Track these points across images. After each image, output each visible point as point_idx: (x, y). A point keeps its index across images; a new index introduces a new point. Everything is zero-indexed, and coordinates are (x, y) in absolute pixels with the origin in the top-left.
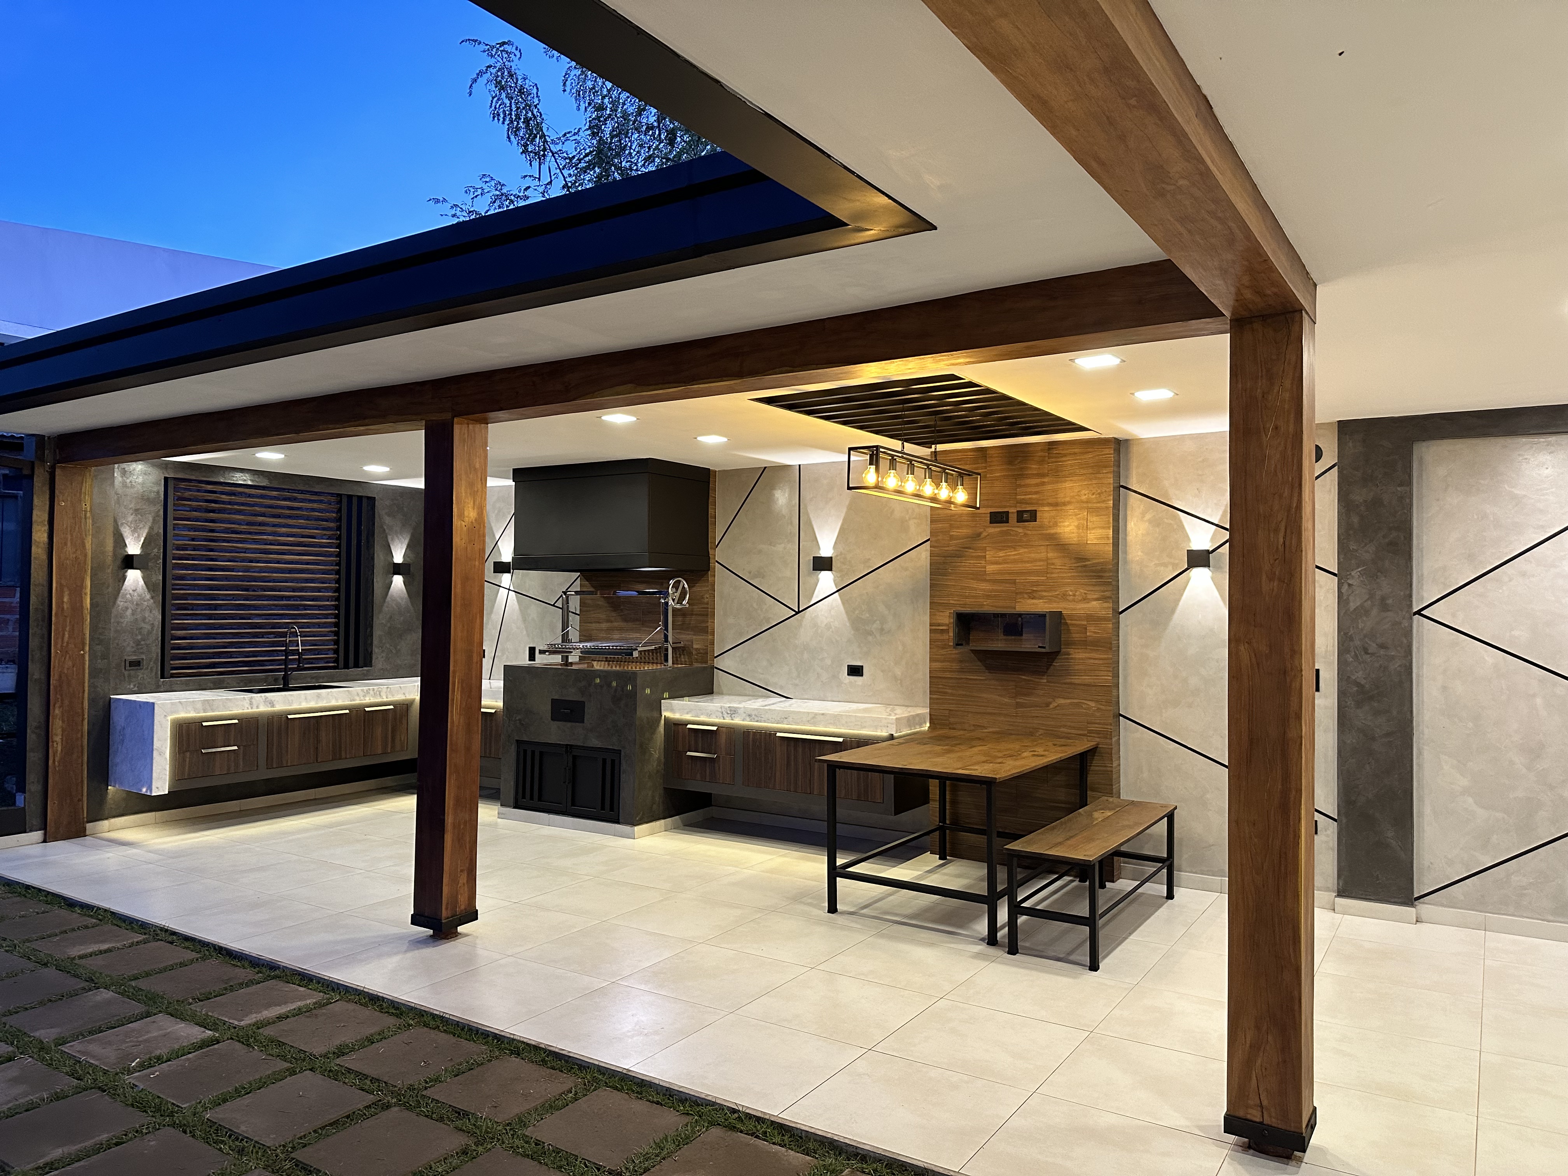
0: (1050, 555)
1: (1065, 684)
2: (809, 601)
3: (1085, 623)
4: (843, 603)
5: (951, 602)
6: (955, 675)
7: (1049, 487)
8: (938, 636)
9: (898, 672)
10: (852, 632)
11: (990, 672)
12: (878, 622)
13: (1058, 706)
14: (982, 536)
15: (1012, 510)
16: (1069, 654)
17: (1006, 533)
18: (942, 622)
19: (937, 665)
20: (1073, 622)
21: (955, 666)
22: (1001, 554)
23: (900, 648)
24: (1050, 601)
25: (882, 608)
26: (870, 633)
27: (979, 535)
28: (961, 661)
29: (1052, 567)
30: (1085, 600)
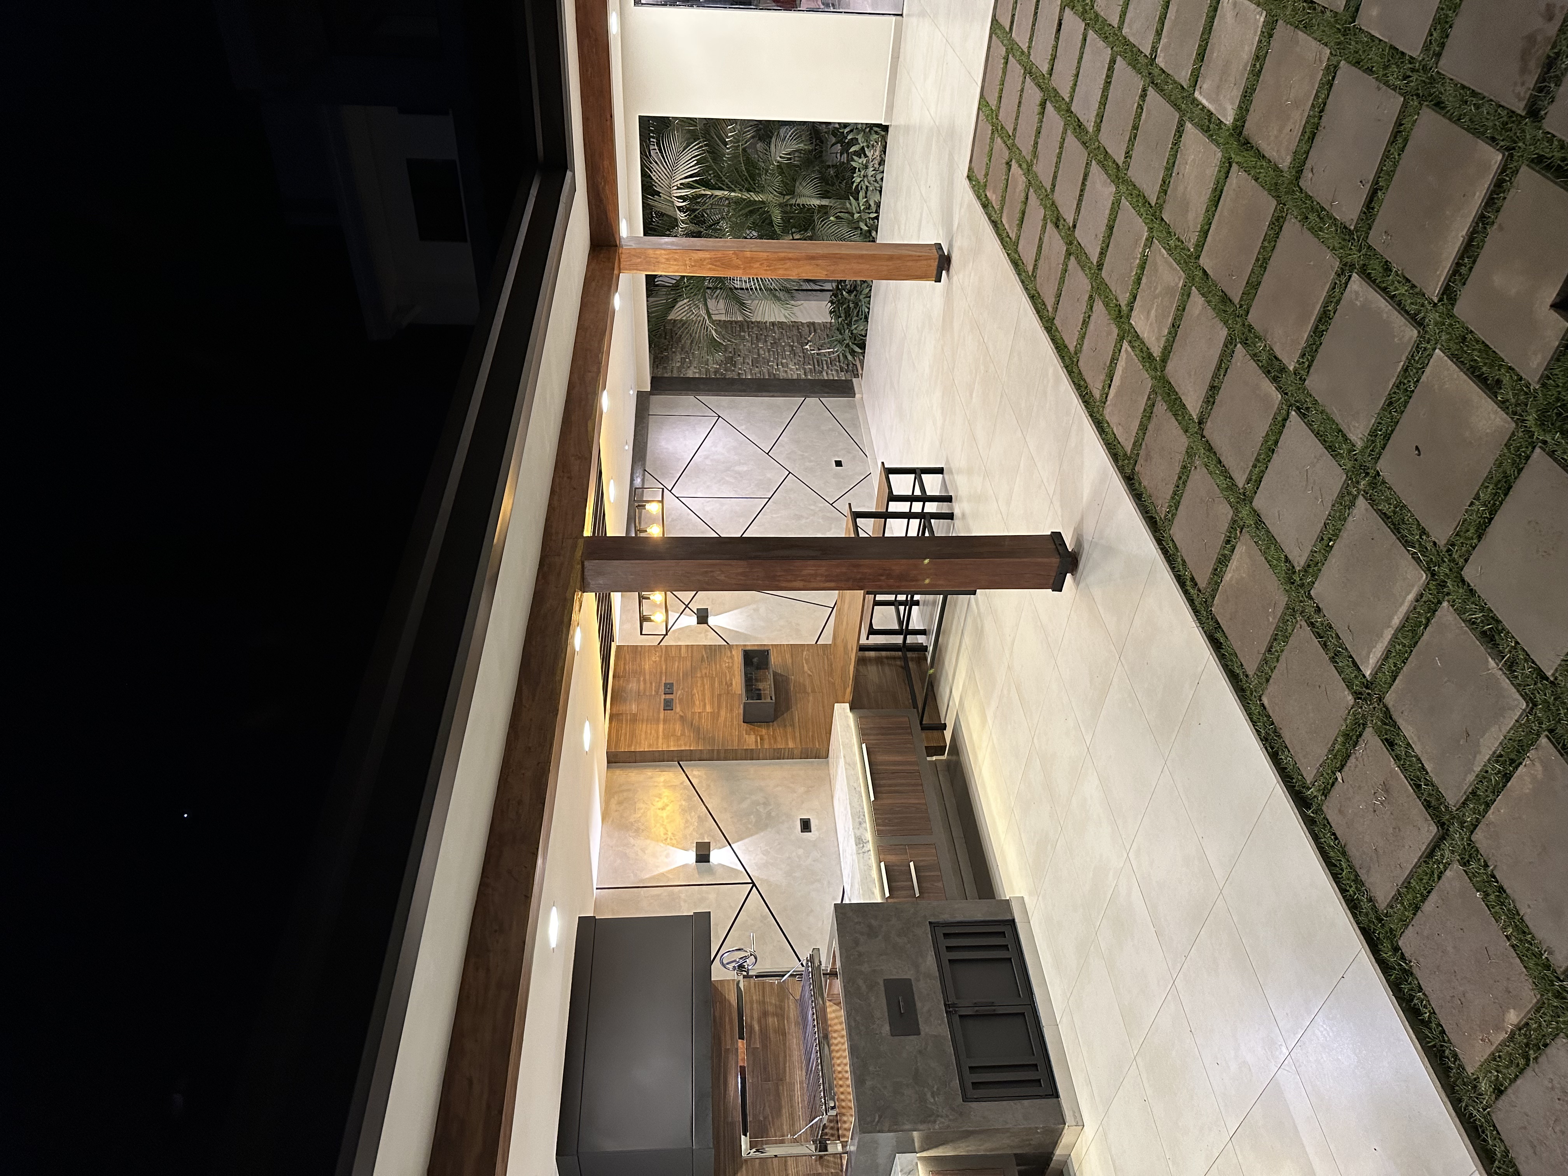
0: (699, 675)
4: (742, 839)
5: (737, 733)
6: (797, 730)
9: (802, 790)
10: (769, 829)
12: (758, 807)
14: (682, 714)
15: (663, 697)
17: (681, 700)
18: (754, 740)
21: (789, 729)
22: (697, 703)
23: (780, 788)
24: (734, 675)
25: (745, 805)
26: (769, 814)
28: (785, 726)
30: (732, 657)
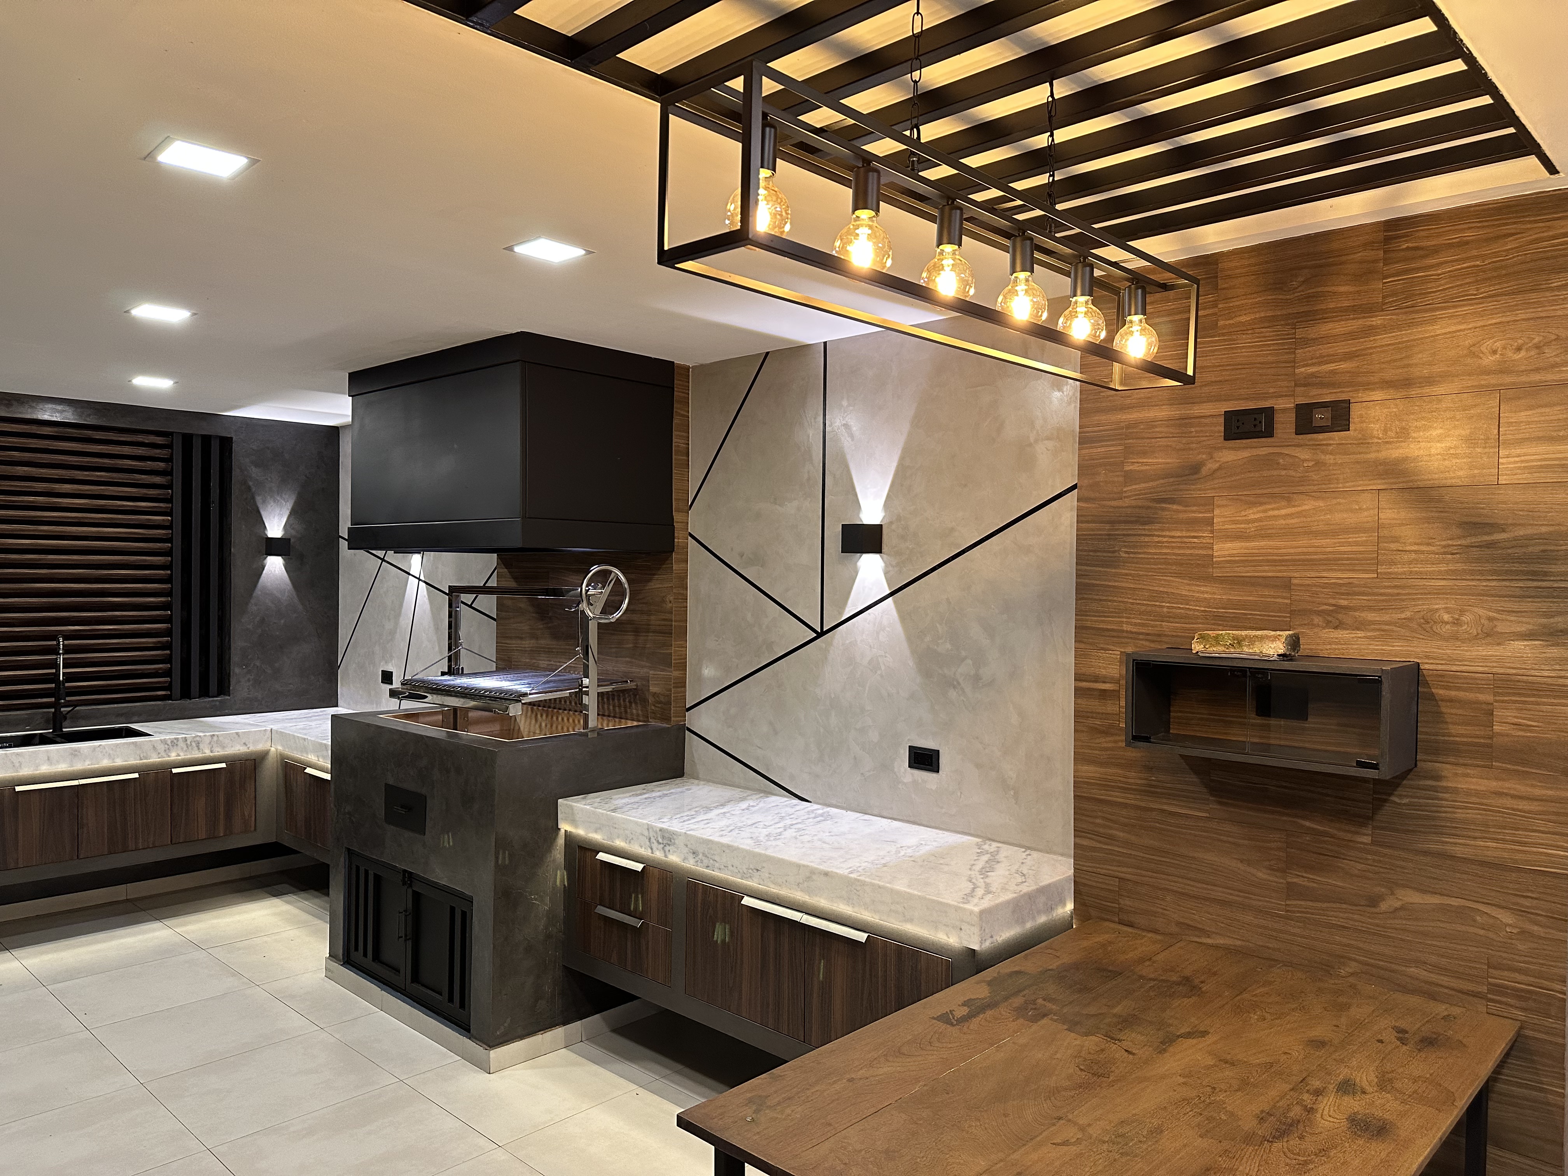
0: (1388, 515)
1: (1426, 853)
2: (841, 614)
3: (1489, 698)
4: (903, 619)
7: (1384, 339)
8: (1095, 705)
9: (1010, 771)
10: (919, 680)
11: (1220, 803)
12: (969, 661)
13: (1402, 908)
16: (1438, 778)
17: (1266, 462)
18: (1102, 673)
19: (1091, 771)
20: (1453, 693)
21: (1134, 777)
22: (1253, 514)
24: (1385, 636)
25: (977, 632)
27: (1195, 469)
28: (1149, 769)
29: (1393, 546)
30: (1489, 635)
